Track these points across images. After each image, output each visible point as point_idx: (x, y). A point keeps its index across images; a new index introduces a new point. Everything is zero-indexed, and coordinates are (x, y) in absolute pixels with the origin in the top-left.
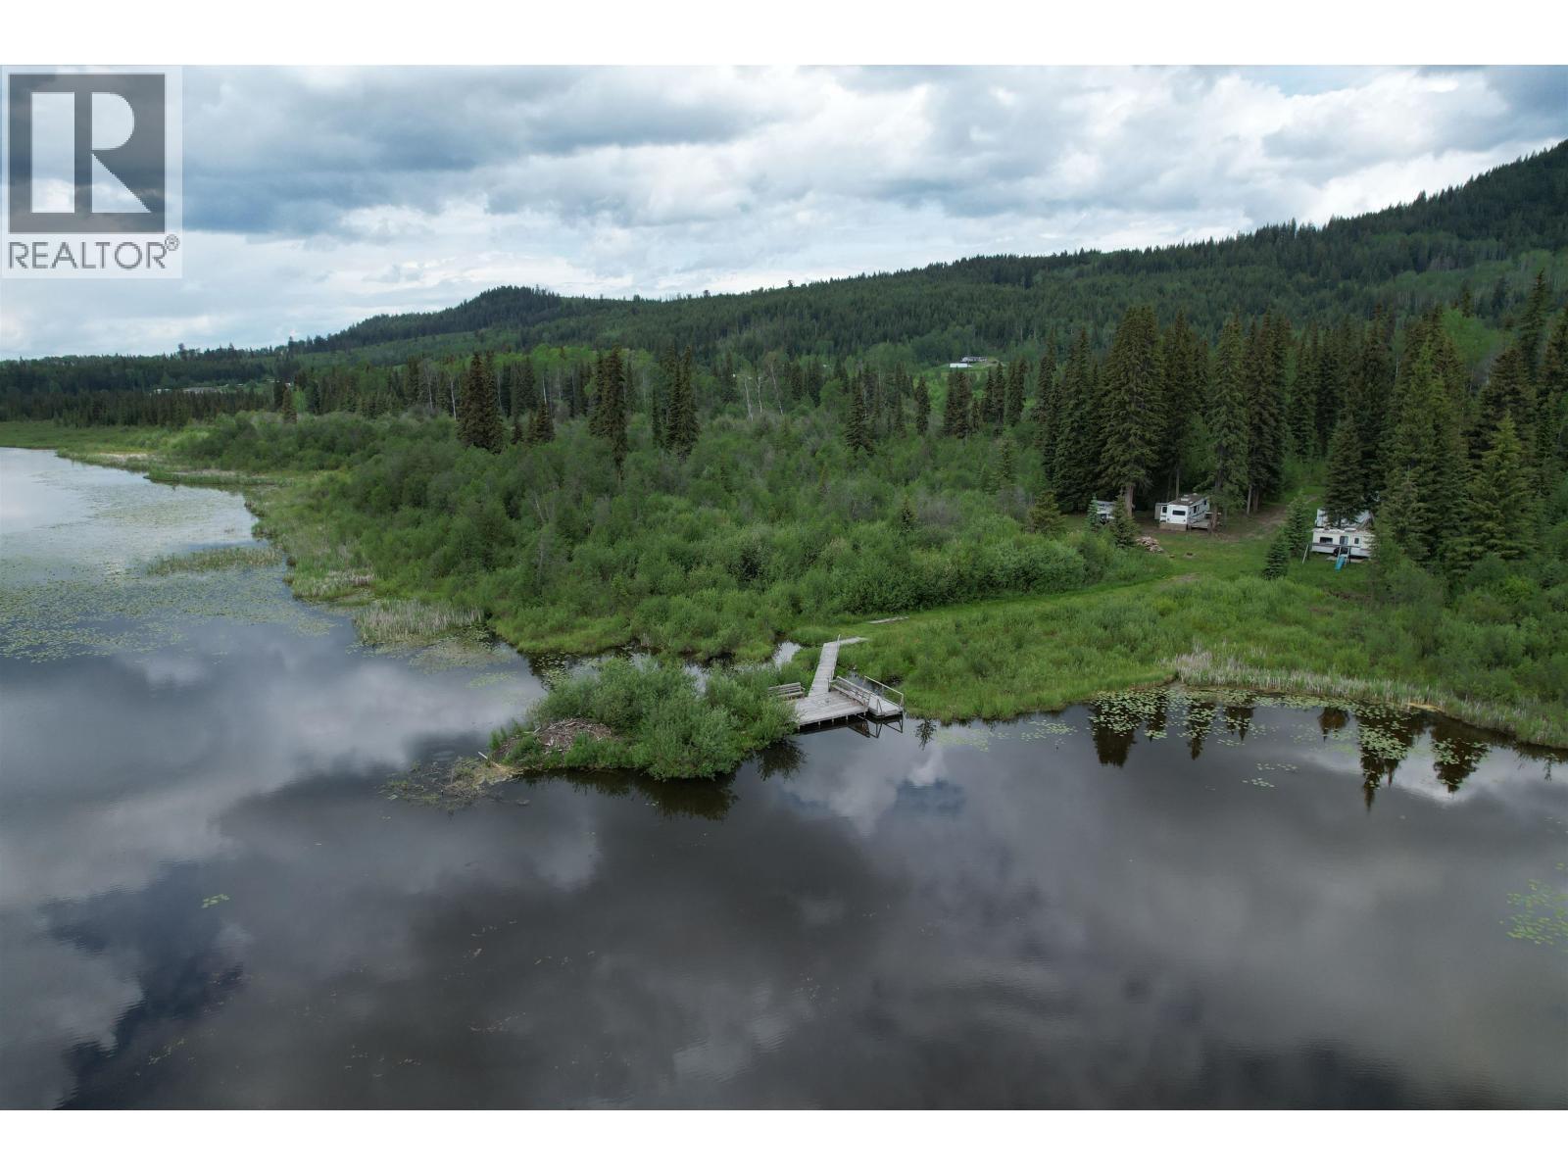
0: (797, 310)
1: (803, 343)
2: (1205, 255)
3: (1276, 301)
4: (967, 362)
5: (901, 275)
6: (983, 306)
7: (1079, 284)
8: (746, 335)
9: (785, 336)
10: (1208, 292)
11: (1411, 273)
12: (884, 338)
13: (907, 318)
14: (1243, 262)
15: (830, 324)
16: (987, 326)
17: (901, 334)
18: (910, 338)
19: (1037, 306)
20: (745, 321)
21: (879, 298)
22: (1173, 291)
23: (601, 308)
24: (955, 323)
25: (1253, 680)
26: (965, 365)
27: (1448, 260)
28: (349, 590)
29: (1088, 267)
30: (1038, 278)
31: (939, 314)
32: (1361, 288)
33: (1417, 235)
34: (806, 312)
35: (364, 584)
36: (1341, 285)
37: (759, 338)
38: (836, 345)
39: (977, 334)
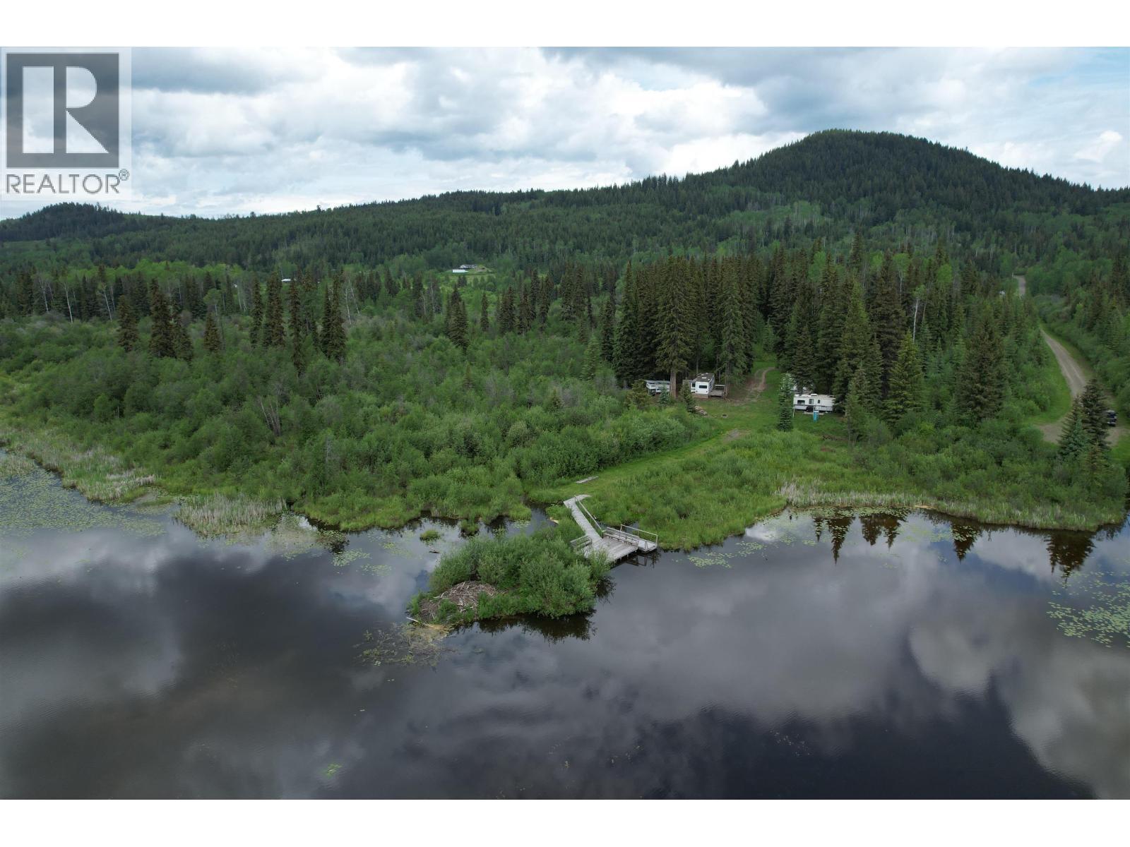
0: (332, 229)
1: (339, 254)
2: (613, 195)
3: (661, 227)
4: (464, 269)
5: (402, 203)
6: (470, 229)
7: (534, 213)
8: (294, 248)
9: (325, 249)
10: (619, 221)
11: (737, 212)
12: (401, 251)
13: (417, 236)
14: (639, 201)
15: (359, 240)
16: (476, 244)
17: (414, 248)
18: (420, 250)
19: (507, 229)
20: (292, 237)
21: (394, 221)
22: (596, 219)
23: (161, 225)
24: (452, 240)
25: (831, 500)
26: (463, 271)
27: (757, 204)
28: (141, 490)
29: (537, 202)
30: (504, 208)
31: (440, 234)
32: (710, 220)
33: (738, 188)
34: (339, 231)
35: (148, 484)
36: (699, 218)
37: (305, 251)
38: (365, 256)
39: (468, 248)
